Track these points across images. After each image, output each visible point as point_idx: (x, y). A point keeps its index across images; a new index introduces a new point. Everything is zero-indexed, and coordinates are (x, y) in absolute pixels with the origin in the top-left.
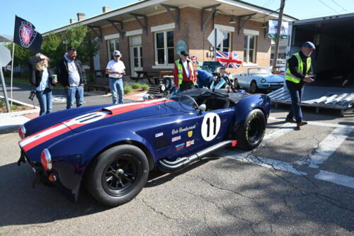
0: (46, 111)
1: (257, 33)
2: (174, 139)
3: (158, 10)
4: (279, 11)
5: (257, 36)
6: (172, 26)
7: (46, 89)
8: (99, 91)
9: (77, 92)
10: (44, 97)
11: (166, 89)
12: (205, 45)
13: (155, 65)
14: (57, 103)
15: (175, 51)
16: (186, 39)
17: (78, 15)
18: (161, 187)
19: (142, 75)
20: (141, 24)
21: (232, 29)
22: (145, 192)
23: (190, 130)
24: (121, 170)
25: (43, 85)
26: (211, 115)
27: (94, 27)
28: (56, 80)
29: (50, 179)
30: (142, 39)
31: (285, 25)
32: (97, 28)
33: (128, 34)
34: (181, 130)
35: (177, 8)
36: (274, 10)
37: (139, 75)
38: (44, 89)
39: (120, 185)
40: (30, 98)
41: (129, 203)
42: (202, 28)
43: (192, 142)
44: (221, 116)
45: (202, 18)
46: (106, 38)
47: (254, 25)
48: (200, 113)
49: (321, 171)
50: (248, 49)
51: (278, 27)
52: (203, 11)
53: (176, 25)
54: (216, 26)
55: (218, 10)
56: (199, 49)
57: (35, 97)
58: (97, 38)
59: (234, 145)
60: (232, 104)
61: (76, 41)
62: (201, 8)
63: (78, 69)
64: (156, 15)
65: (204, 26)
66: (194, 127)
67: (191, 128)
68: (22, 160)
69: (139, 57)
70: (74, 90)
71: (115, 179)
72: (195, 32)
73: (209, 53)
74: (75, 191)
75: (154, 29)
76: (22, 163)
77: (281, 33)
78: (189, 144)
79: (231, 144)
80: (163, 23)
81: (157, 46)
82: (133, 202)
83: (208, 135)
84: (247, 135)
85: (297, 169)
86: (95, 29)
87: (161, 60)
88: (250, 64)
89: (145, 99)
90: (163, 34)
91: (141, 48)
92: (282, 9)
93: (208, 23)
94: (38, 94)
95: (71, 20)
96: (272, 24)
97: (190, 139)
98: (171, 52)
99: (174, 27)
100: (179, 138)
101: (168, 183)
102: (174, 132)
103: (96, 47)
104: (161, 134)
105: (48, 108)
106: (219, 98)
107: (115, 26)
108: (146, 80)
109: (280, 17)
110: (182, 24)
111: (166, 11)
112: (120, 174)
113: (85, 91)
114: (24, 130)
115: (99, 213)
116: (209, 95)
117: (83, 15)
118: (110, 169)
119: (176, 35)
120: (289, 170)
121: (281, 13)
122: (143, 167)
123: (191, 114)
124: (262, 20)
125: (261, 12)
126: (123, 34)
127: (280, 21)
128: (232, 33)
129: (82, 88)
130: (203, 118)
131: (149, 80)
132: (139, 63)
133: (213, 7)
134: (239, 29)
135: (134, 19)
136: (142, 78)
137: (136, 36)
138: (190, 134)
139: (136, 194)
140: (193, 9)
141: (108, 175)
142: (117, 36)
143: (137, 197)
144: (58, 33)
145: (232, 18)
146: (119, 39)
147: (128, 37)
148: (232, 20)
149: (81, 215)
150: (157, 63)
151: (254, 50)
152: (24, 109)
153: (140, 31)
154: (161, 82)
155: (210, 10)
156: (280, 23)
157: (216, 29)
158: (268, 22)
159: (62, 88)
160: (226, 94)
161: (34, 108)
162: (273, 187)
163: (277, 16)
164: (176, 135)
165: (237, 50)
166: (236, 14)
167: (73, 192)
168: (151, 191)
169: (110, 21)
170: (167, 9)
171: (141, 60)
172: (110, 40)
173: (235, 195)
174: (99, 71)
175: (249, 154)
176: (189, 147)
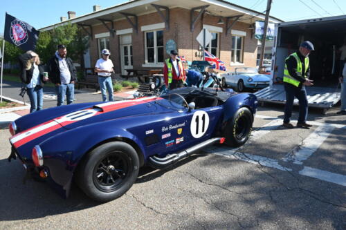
0: (36, 108)
1: (244, 34)
2: (164, 137)
3: (147, 11)
4: (265, 13)
5: (244, 37)
6: (161, 26)
7: (37, 86)
8: (89, 89)
9: (68, 89)
10: (35, 94)
11: (156, 87)
12: (194, 45)
13: (144, 63)
14: (48, 100)
15: (164, 50)
16: (176, 38)
17: (69, 13)
18: (151, 183)
19: (132, 74)
20: (132, 24)
21: (220, 30)
22: (136, 187)
23: (179, 128)
24: (111, 167)
25: (34, 82)
26: (199, 113)
27: (84, 25)
29: (42, 175)
30: (133, 38)
31: (271, 26)
32: (87, 27)
33: (118, 33)
34: (171, 127)
35: (166, 8)
37: (129, 74)
38: (34, 86)
39: (110, 181)
40: (20, 95)
41: (120, 198)
42: (191, 28)
43: (182, 139)
44: (210, 114)
45: (191, 18)
46: (97, 36)
47: (241, 26)
48: (190, 111)
49: (305, 167)
50: (236, 50)
51: (265, 29)
52: (192, 12)
53: (166, 25)
54: (205, 27)
55: (207, 11)
56: (188, 48)
57: (26, 94)
58: (87, 36)
59: (222, 142)
60: (220, 102)
61: (65, 40)
62: (190, 9)
63: (69, 67)
64: (146, 15)
65: (193, 27)
66: (183, 125)
67: (180, 125)
68: (12, 156)
69: (129, 56)
70: (64, 87)
71: (106, 175)
72: (184, 33)
73: (198, 52)
74: (67, 187)
75: (144, 28)
76: (12, 159)
77: (268, 34)
78: (178, 141)
79: (219, 141)
81: (147, 45)
82: (123, 197)
83: (197, 133)
84: (234, 133)
85: (283, 166)
86: (85, 27)
87: (151, 59)
88: (237, 64)
89: (135, 97)
90: (153, 33)
91: (131, 47)
92: (268, 10)
93: (197, 24)
94: (29, 91)
95: (61, 18)
96: (258, 25)
97: (180, 136)
98: (161, 52)
99: (164, 27)
100: (169, 135)
101: (158, 179)
102: (164, 129)
103: (86, 45)
104: (151, 131)
105: (39, 105)
106: (207, 96)
107: (106, 25)
108: (136, 78)
109: (267, 19)
110: (171, 25)
111: (156, 11)
112: (110, 170)
113: (75, 88)
114: (15, 127)
115: (90, 209)
116: (198, 93)
117: (74, 13)
118: (101, 166)
119: (166, 35)
120: (275, 167)
121: (267, 15)
122: (133, 164)
123: (181, 111)
124: (249, 22)
125: (248, 13)
126: (113, 33)
127: (266, 22)
128: (220, 33)
129: (72, 86)
130: (192, 115)
131: (139, 78)
132: (129, 62)
134: (227, 29)
135: (125, 18)
136: (132, 77)
137: (126, 35)
138: (180, 131)
139: (127, 190)
140: (182, 9)
141: (99, 172)
142: (108, 34)
143: (128, 193)
145: (220, 19)
146: (110, 38)
147: (119, 36)
148: (220, 21)
150: (146, 61)
151: (241, 50)
152: (14, 106)
153: (130, 31)
154: (151, 80)
155: (199, 10)
156: (266, 25)
157: (205, 30)
158: (255, 24)
159: (53, 85)
160: (215, 92)
161: (25, 105)
162: (259, 183)
163: (263, 18)
164: (166, 132)
165: (225, 50)
166: (224, 15)
167: (64, 188)
168: (141, 187)
169: (101, 19)
170: (157, 9)
171: (132, 58)
172: (100, 39)
173: (223, 190)
174: (89, 69)
175: (236, 151)
176: (178, 144)
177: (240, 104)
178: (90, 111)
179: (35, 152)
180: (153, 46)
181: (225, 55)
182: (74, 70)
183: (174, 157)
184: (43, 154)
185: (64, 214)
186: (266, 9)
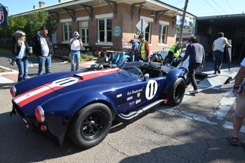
0: (23, 74)
1: (168, 23)
2: (129, 99)
3: (101, 4)
4: (183, 10)
5: (168, 26)
6: (110, 15)
7: (24, 57)
8: (57, 60)
9: (47, 60)
10: (22, 63)
11: (109, 60)
12: (134, 30)
13: (97, 42)
14: (31, 67)
15: (112, 33)
16: (121, 25)
17: (40, 3)
18: (118, 133)
19: (88, 49)
20: (89, 13)
21: (152, 20)
22: (110, 136)
23: (138, 92)
24: (93, 122)
25: (22, 54)
26: (151, 82)
27: (53, 12)
28: (31, 51)
29: (42, 129)
30: (89, 23)
31: (187, 19)
32: (55, 14)
33: (78, 19)
34: (134, 92)
35: (115, 3)
36: (181, 9)
37: (86, 49)
38: (22, 58)
39: (92, 133)
41: (98, 145)
42: (132, 18)
43: (140, 101)
44: (158, 82)
45: (132, 12)
46: (62, 21)
47: (166, 18)
48: (145, 80)
49: (226, 122)
50: (162, 34)
51: (183, 20)
52: (133, 6)
53: (114, 15)
54: (141, 17)
55: (143, 6)
56: (129, 32)
57: (15, 63)
58: (55, 21)
59: (165, 103)
60: (164, 74)
61: (39, 23)
62: (132, 4)
63: (48, 44)
64: (99, 7)
65: (133, 17)
66: (141, 90)
67: (140, 91)
69: (86, 36)
70: (44, 59)
71: (89, 128)
72: (127, 21)
73: (136, 36)
74: (61, 138)
75: (98, 17)
77: (185, 24)
78: (138, 102)
79: (164, 102)
80: (104, 13)
81: (100, 29)
82: (101, 145)
83: (149, 96)
84: (174, 96)
85: (210, 120)
86: (53, 14)
87: (102, 39)
88: (162, 44)
90: (104, 20)
91: (88, 30)
92: (185, 8)
93: (136, 15)
94: (18, 61)
95: (34, 7)
96: (178, 18)
97: (138, 99)
98: (109, 34)
99: (112, 16)
100: (131, 98)
101: (123, 130)
102: (129, 93)
103: (54, 27)
104: (121, 95)
105: (25, 72)
106: (154, 69)
107: (69, 13)
108: (91, 53)
109: (184, 13)
110: (118, 15)
111: (107, 4)
112: (92, 124)
114: (15, 90)
115: (77, 154)
116: (146, 66)
117: (44, 3)
118: (86, 121)
119: (114, 22)
120: (205, 121)
121: (185, 11)
122: (108, 120)
123: (139, 80)
124: (172, 15)
125: (172, 9)
126: (74, 19)
127: (184, 16)
128: (152, 22)
129: (50, 58)
130: (147, 83)
131: (93, 53)
132: (86, 41)
133: (141, 4)
134: (156, 20)
135: (84, 9)
136: (88, 51)
137: (84, 21)
138: (139, 95)
139: (103, 139)
140: (126, 4)
141: (84, 125)
142: (70, 20)
143: (103, 141)
144: (25, 15)
145: (152, 12)
146: (71, 22)
147: (78, 21)
148: (152, 14)
149: (64, 156)
150: (99, 41)
151: (166, 35)
152: (3, 71)
153: (87, 18)
154: (105, 55)
155: (138, 6)
156: (184, 18)
157: (142, 20)
158: (176, 17)
159: (35, 57)
160: (159, 66)
161: (11, 71)
162: (197, 133)
163: (182, 13)
164: (130, 96)
165: (154, 34)
166: (155, 9)
167: (59, 138)
168: (112, 136)
169: (66, 9)
170: (108, 3)
171: (88, 38)
172: (64, 23)
173: (173, 139)
174: (55, 45)
175: (175, 109)
176: (137, 104)
177: (178, 75)
178: (73, 79)
179: (39, 111)
180: (104, 30)
181: (154, 38)
182: (51, 46)
183: (135, 114)
184: (45, 113)
185: (58, 158)
186: (184, 7)
